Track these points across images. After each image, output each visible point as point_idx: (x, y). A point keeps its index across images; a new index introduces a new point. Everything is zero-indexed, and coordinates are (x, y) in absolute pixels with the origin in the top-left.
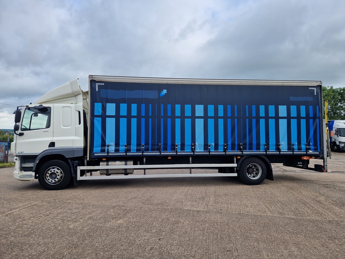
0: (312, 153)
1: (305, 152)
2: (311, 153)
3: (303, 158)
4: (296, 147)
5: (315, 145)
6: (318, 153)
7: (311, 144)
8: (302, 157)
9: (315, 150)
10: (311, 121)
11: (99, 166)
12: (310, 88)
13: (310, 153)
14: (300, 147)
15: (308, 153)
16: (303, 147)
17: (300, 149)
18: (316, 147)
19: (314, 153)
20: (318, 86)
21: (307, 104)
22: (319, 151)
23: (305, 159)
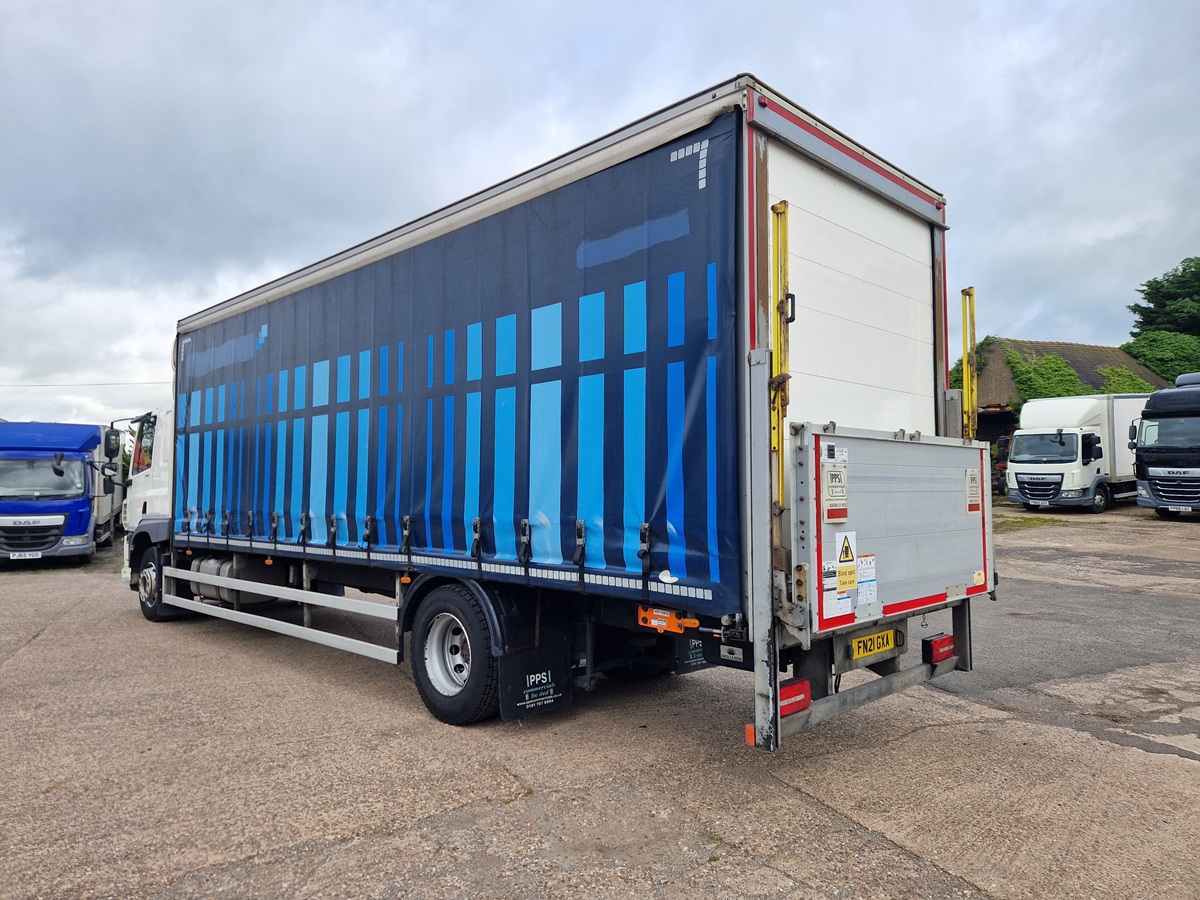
0: (676, 591)
1: (635, 577)
2: (669, 592)
3: (645, 620)
4: (595, 544)
5: (694, 534)
6: (708, 595)
7: (670, 526)
8: (642, 614)
9: (695, 570)
10: (676, 371)
11: (189, 569)
12: (674, 157)
13: (661, 590)
14: (617, 545)
15: (653, 586)
16: (632, 544)
17: (615, 558)
18: (699, 550)
19: (684, 591)
20: (718, 118)
21: (651, 266)
22: (715, 578)
23: (654, 623)
